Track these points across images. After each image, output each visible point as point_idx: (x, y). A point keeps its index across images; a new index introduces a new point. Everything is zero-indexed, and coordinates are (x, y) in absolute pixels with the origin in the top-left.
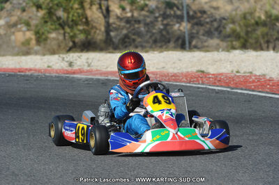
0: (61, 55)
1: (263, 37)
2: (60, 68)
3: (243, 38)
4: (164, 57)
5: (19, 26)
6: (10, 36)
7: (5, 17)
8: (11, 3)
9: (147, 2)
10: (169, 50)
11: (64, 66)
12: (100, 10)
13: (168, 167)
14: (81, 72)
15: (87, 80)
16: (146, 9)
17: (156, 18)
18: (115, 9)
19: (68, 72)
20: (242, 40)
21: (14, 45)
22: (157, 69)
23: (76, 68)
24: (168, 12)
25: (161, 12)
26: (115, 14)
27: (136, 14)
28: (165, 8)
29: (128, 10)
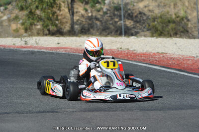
1: (173, 30)
3: (159, 30)
7: (8, 14)
8: (12, 5)
20: (159, 32)
26: (80, 14)
27: (94, 14)
28: (114, 10)
29: (89, 11)
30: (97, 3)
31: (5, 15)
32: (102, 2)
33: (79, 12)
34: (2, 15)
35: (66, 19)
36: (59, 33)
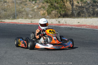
0: (56, 19)
2: (56, 23)
4: (92, 20)
5: (42, 9)
6: (38, 12)
7: (37, 5)
8: (39, 0)
9: (87, 1)
10: (94, 18)
11: (57, 22)
12: (70, 3)
13: (93, 59)
14: (63, 25)
15: (65, 28)
16: (86, 3)
17: (90, 6)
18: (75, 3)
19: (58, 25)
21: (40, 15)
22: (90, 24)
23: (61, 23)
24: (94, 4)
25: (92, 4)
26: (75, 5)
27: (83, 5)
28: (93, 3)
29: (80, 3)
31: (35, 6)
33: (75, 4)
34: (34, 6)
35: (68, 8)
36: (65, 16)
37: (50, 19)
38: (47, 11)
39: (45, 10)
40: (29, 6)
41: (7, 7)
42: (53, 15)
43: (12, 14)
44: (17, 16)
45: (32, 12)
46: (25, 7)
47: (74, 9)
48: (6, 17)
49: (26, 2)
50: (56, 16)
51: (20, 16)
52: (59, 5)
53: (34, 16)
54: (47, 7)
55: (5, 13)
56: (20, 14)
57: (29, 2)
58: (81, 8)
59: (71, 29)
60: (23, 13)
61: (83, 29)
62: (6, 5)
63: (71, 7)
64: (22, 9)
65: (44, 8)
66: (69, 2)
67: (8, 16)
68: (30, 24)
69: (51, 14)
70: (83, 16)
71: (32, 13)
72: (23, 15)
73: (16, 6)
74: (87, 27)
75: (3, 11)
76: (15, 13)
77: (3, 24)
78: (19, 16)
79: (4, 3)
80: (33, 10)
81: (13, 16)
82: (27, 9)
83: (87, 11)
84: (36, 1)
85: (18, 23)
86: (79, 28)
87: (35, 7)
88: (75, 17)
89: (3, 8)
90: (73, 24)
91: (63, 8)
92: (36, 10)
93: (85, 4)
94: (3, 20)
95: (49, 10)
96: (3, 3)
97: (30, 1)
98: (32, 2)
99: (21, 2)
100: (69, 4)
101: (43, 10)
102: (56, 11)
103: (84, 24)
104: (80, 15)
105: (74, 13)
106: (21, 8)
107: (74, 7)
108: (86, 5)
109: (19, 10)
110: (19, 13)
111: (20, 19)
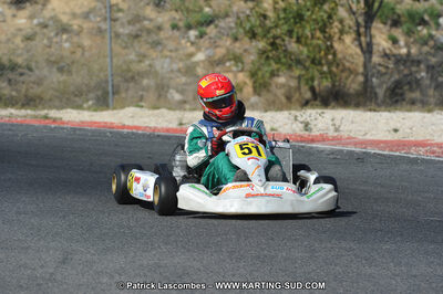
0: (293, 112)
2: (290, 132)
5: (228, 64)
7: (207, 49)
8: (216, 26)
9: (434, 33)
11: (298, 128)
12: (357, 43)
14: (323, 139)
15: (333, 152)
16: (431, 43)
18: (381, 42)
19: (303, 139)
23: (315, 132)
26: (381, 49)
27: (413, 51)
29: (402, 43)
30: (420, 24)
31: (199, 49)
32: (432, 23)
33: (379, 45)
34: (192, 49)
35: (348, 61)
36: (334, 97)
37: (266, 111)
38: (253, 75)
39: (242, 71)
40: (171, 51)
41: (73, 53)
42: (280, 93)
43: (93, 84)
44: (113, 93)
45: (184, 79)
46: (153, 54)
47: (374, 67)
48: (68, 99)
49: (157, 35)
50: (290, 101)
51: (131, 93)
52: (305, 50)
53: (191, 98)
54: (252, 57)
55: (63, 78)
56: (132, 85)
57: (170, 33)
58: (408, 64)
59: (361, 158)
60: (145, 82)
61: (414, 161)
62: (67, 45)
63: (360, 60)
64: (140, 61)
65: (237, 59)
66: (354, 35)
67: (76, 96)
68: (175, 130)
69: (269, 91)
70: (413, 102)
71: (185, 84)
72: (143, 90)
73: (111, 50)
74: (434, 152)
75: (55, 70)
76: (107, 82)
77: (52, 129)
78: (123, 95)
79: (57, 34)
80: (189, 71)
81: (99, 93)
82: (163, 65)
83: (432, 78)
84: (204, 29)
85: (118, 127)
86: (398, 154)
87: (200, 57)
88: (379, 106)
89: (53, 59)
90: (368, 137)
91: (323, 62)
92: (204, 68)
93: (426, 49)
94: (53, 113)
95: (259, 69)
96: (52, 34)
97: (175, 27)
98: (186, 33)
99: (134, 33)
100: (353, 47)
101: (234, 69)
102: (291, 77)
103: (420, 138)
104: (402, 95)
105: (372, 87)
106: (132, 57)
107: (376, 59)
108: (428, 53)
109: (125, 67)
110: (127, 81)
111: (130, 110)
